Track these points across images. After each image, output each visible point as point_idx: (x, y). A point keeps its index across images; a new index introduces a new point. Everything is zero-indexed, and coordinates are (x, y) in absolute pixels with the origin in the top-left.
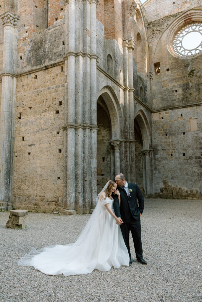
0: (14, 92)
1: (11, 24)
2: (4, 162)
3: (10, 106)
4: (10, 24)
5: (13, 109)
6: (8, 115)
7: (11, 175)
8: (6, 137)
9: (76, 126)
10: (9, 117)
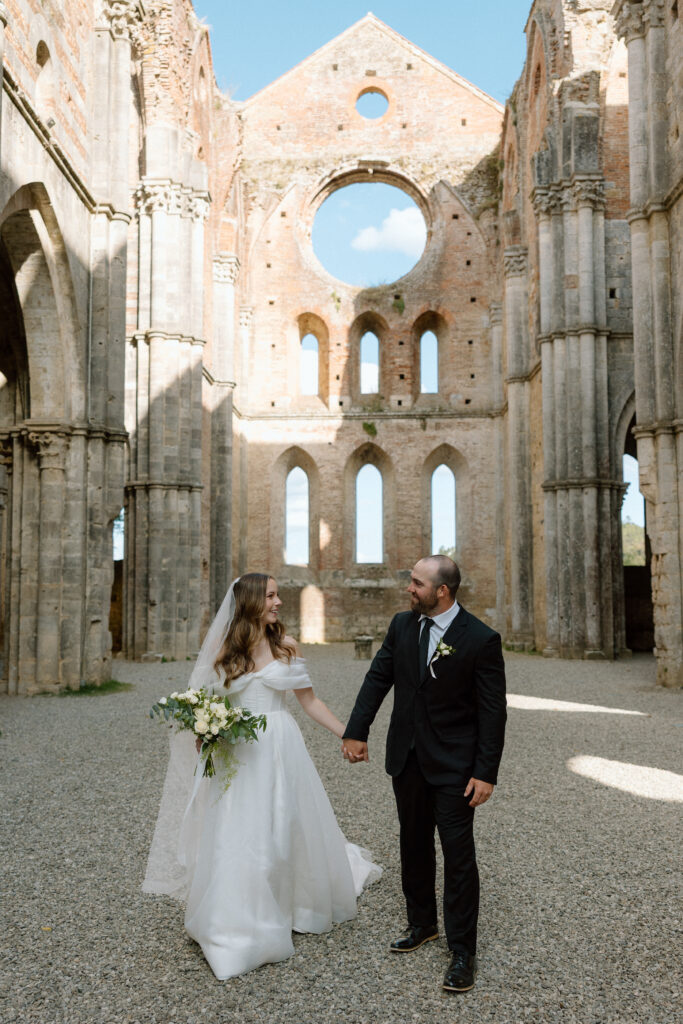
0: (526, 413)
1: (514, 271)
2: (516, 557)
3: (521, 442)
4: (511, 274)
5: (527, 447)
6: (518, 462)
7: (530, 582)
8: (518, 507)
9: (553, 487)
10: (520, 465)
